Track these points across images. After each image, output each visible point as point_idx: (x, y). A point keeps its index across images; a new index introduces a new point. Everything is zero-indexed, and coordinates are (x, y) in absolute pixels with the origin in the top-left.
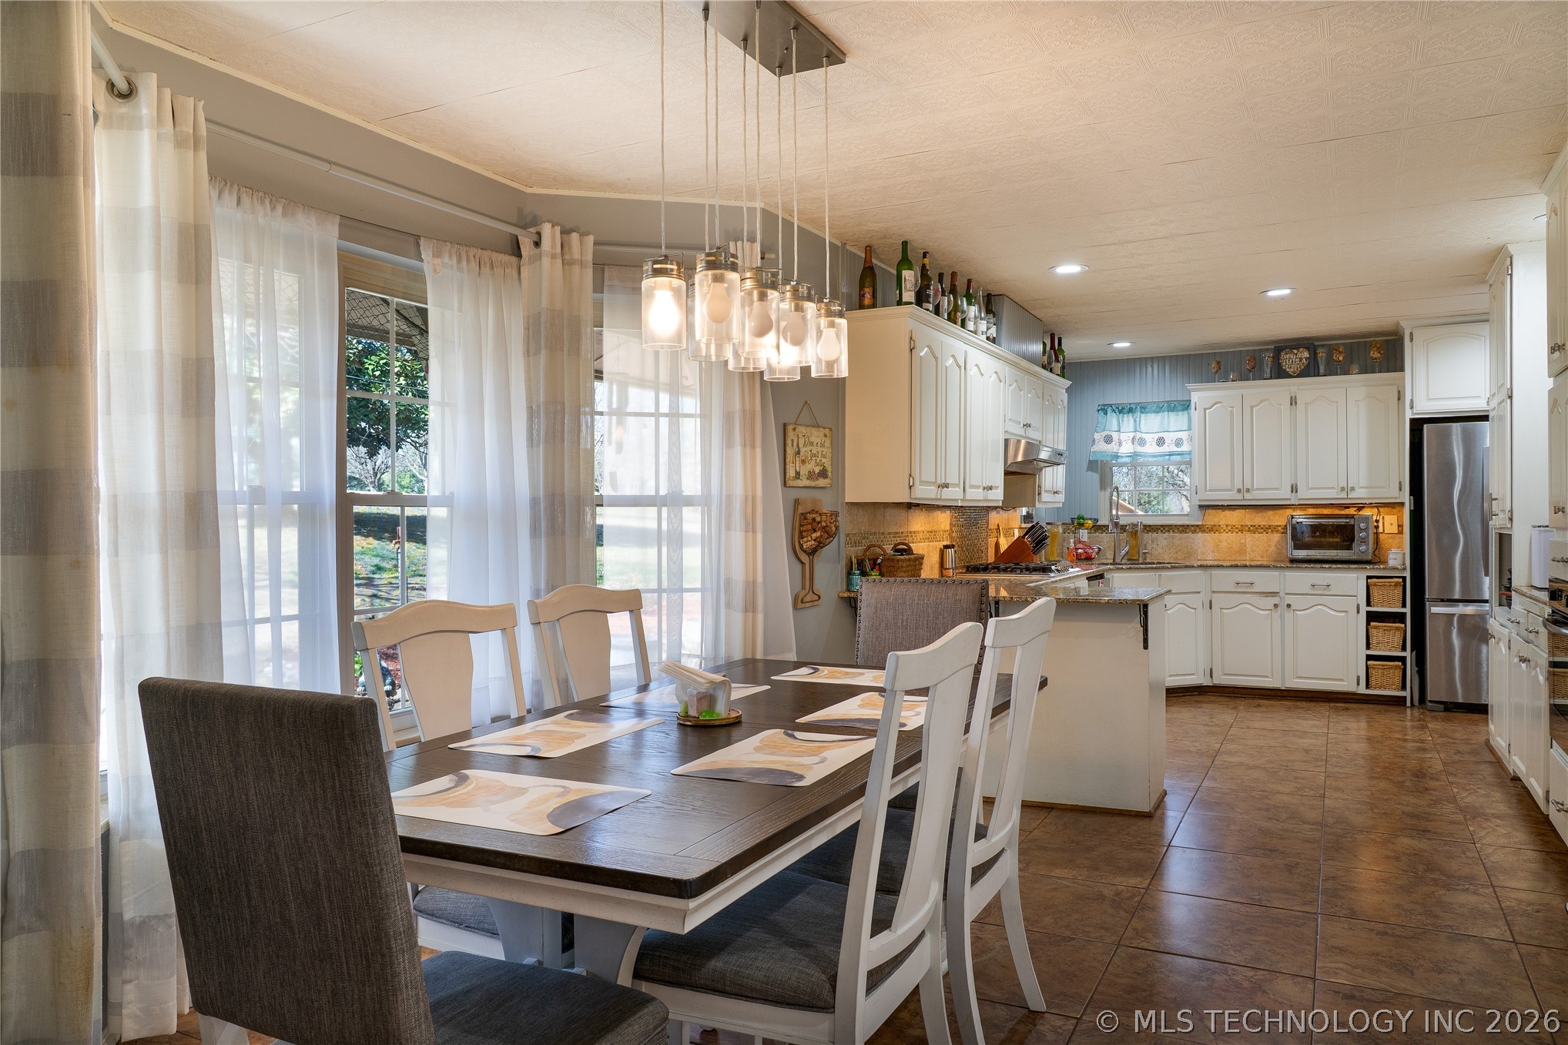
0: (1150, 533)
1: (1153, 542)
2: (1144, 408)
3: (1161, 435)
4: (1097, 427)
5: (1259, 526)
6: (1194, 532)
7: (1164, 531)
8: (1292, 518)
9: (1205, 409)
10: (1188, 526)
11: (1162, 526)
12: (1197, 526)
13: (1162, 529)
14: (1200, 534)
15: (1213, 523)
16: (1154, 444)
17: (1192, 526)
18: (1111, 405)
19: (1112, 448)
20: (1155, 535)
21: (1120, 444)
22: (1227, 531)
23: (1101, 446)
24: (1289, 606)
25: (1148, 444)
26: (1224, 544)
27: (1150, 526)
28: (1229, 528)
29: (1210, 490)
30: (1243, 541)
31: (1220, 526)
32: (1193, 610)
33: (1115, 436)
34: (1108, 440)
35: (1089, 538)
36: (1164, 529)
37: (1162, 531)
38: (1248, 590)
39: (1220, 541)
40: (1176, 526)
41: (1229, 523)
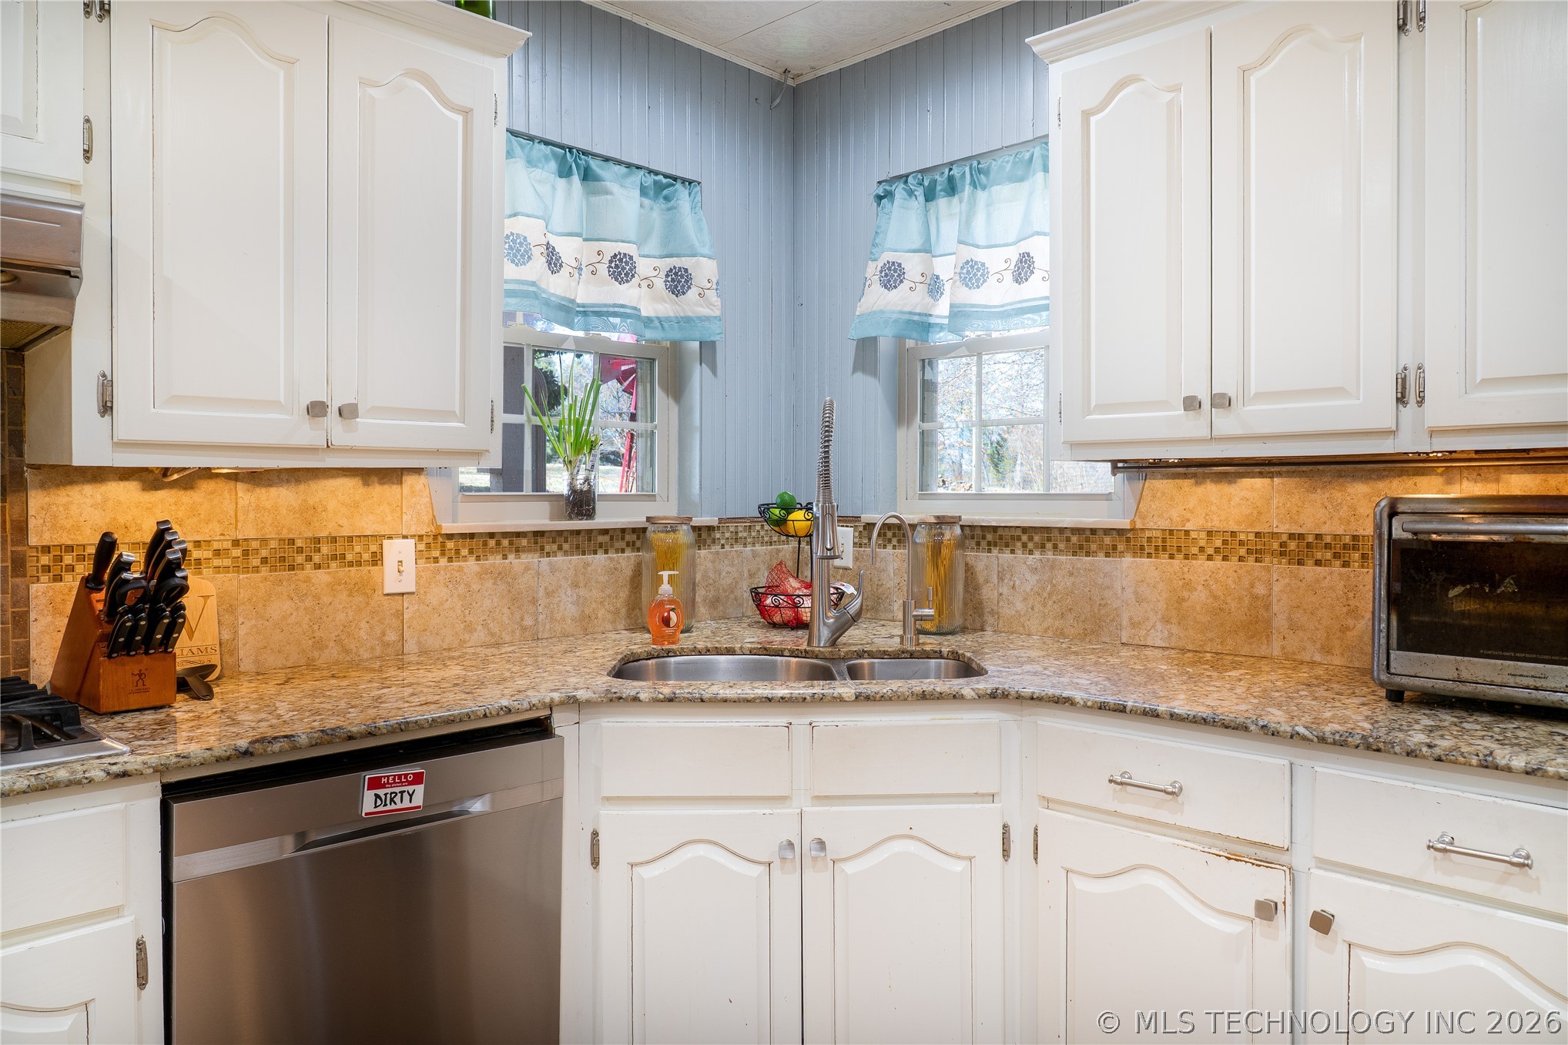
0: (995, 551)
1: (1001, 579)
2: (986, 172)
3: (1023, 247)
4: (874, 245)
5: (1318, 537)
6: (1111, 551)
7: (1030, 545)
8: (1393, 513)
9: (1087, 115)
10: (1093, 531)
11: (1025, 530)
12: (1120, 532)
13: (1025, 538)
14: (1128, 560)
15: (1164, 524)
16: (1008, 277)
17: (1107, 531)
18: (904, 178)
19: (905, 299)
20: (1006, 556)
21: (934, 287)
22: (1211, 551)
23: (877, 299)
24: (1322, 923)
25: (992, 280)
26: (1200, 596)
27: (995, 529)
28: (1218, 543)
29: (1102, 408)
30: (1260, 590)
31: (1187, 532)
32: (959, 866)
33: (913, 266)
34: (892, 276)
35: (856, 559)
36: (1031, 539)
37: (1024, 546)
38: (1163, 816)
39: (1188, 586)
40: (1062, 530)
41: (1216, 524)
